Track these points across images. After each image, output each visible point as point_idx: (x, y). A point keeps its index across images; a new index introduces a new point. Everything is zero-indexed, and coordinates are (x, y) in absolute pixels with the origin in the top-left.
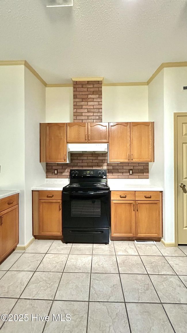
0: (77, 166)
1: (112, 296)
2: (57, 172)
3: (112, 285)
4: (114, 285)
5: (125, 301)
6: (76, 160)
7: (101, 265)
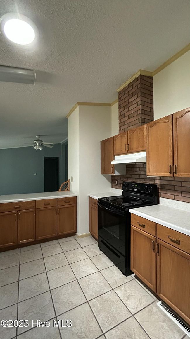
0: (131, 178)
1: (59, 304)
2: (118, 183)
3: (70, 300)
4: (71, 302)
5: (57, 316)
6: (130, 171)
7: (91, 283)
